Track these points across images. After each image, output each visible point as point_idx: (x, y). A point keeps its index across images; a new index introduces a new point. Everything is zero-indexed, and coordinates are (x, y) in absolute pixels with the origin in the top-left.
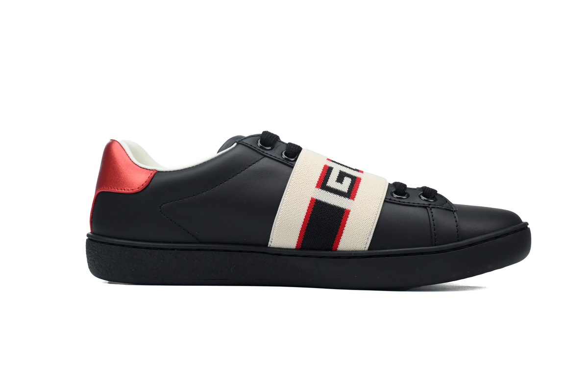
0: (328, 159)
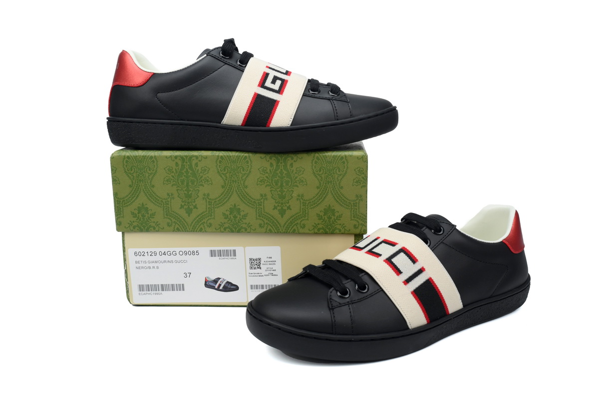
0: (267, 67)
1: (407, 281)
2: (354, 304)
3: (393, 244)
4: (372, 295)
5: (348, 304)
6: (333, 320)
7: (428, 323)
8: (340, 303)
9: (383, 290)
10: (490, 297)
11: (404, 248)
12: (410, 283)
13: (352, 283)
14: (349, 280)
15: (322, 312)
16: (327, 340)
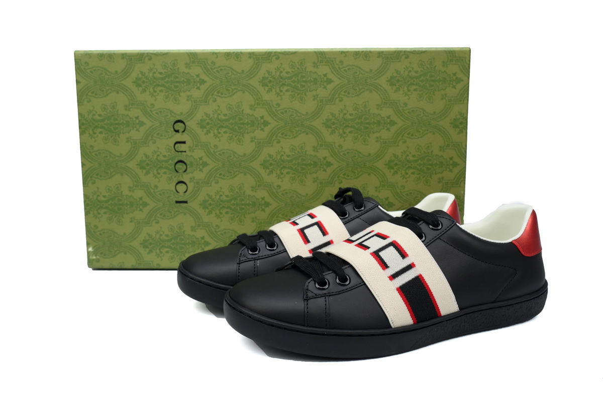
1: (393, 277)
2: (331, 297)
3: (384, 237)
4: (352, 289)
5: (325, 295)
6: (306, 311)
7: (414, 324)
8: (316, 295)
9: (365, 284)
10: (493, 302)
11: (395, 241)
12: (397, 278)
13: (333, 275)
14: (331, 272)
15: (296, 303)
16: (298, 331)
